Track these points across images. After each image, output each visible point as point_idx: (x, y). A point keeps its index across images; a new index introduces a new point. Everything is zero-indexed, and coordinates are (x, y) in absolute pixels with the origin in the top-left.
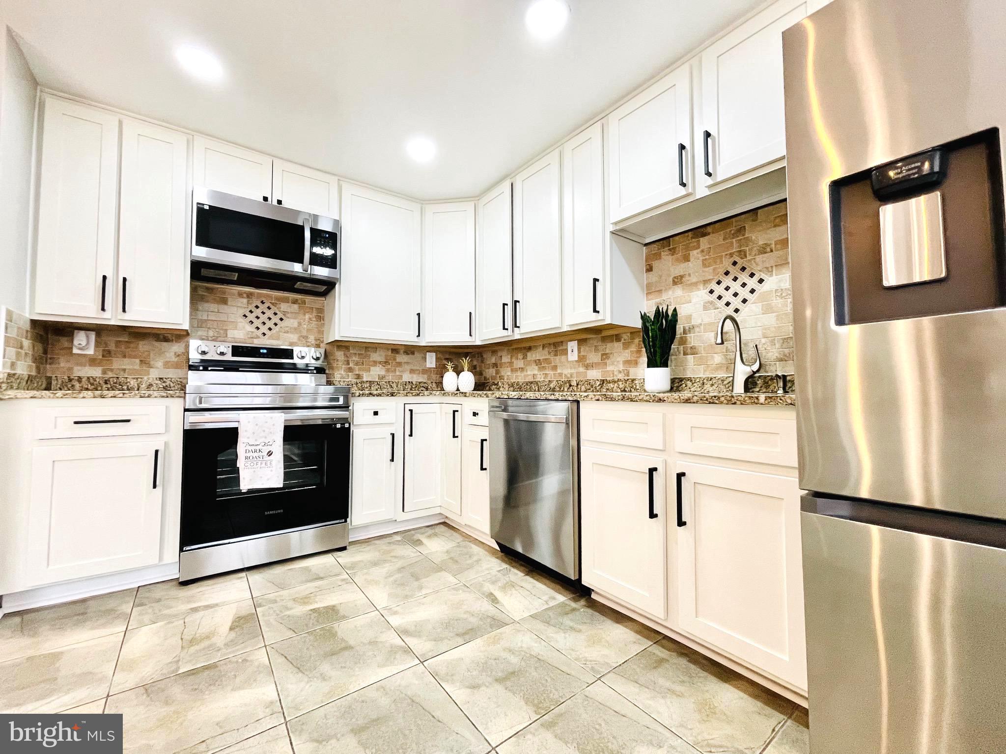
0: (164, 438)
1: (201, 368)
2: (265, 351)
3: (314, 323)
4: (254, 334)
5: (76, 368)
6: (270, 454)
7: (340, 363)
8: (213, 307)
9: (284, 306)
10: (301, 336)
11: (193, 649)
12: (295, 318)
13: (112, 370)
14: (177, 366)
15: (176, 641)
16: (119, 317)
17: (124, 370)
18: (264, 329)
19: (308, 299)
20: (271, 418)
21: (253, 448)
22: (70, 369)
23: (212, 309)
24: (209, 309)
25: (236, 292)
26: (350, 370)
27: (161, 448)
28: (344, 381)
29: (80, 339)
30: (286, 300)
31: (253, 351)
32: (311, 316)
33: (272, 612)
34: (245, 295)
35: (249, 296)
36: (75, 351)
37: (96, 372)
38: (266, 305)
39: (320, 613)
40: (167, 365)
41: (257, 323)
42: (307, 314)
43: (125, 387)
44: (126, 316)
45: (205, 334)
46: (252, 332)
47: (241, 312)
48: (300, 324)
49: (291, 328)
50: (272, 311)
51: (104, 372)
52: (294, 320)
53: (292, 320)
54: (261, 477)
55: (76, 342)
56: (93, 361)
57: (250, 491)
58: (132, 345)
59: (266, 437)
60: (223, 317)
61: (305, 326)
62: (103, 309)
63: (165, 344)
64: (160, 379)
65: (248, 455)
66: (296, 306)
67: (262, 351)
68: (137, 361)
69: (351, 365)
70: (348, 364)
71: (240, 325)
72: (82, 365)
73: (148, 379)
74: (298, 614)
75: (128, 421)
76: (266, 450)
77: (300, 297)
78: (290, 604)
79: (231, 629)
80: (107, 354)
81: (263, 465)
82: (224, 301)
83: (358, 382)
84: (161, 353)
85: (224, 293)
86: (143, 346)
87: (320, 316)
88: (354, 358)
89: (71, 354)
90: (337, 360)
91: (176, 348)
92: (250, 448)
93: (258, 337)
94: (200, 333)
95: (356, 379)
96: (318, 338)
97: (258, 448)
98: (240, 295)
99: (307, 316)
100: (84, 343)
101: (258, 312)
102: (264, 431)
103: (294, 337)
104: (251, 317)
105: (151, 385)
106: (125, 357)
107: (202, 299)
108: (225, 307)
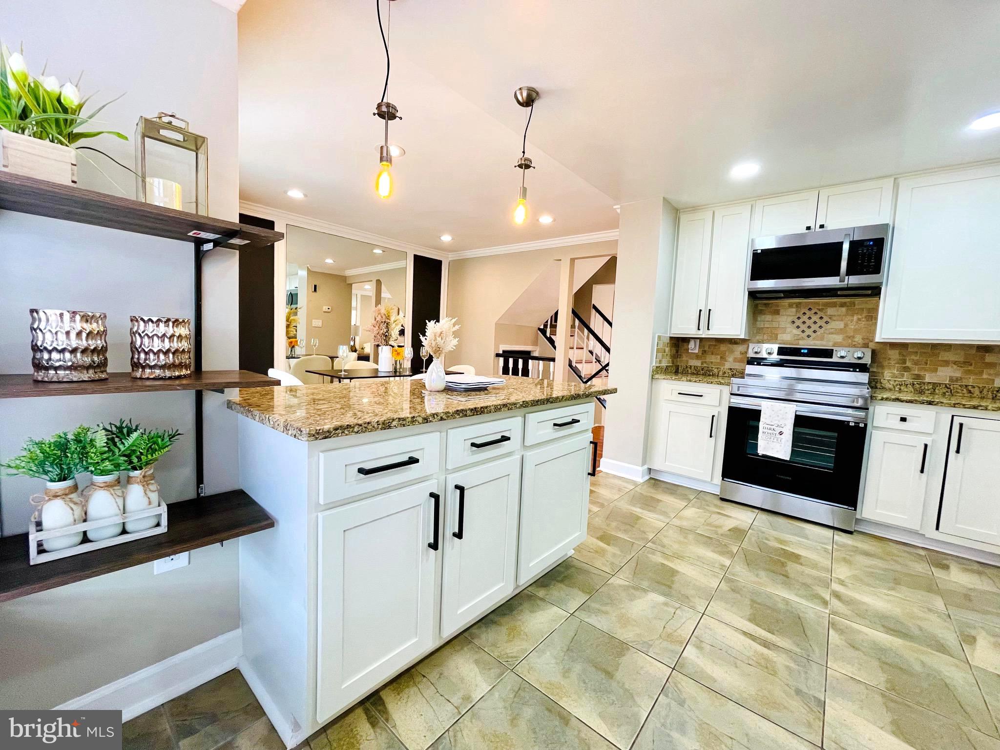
0: (719, 409)
1: (755, 363)
2: (806, 351)
3: (863, 323)
4: (800, 336)
5: (690, 361)
6: (781, 433)
7: (893, 362)
8: (768, 317)
9: (830, 311)
10: (847, 337)
11: (707, 528)
12: (842, 320)
13: (706, 362)
14: (741, 361)
15: (702, 520)
16: (707, 333)
17: (712, 362)
18: (809, 332)
19: (857, 300)
20: (785, 407)
21: (769, 427)
22: (687, 361)
23: (767, 319)
24: (766, 320)
25: (787, 304)
26: (907, 369)
27: (716, 415)
28: (895, 381)
29: (692, 345)
30: (834, 305)
31: (796, 351)
32: (860, 317)
33: (756, 535)
34: (794, 306)
35: (798, 305)
36: (690, 351)
37: (697, 363)
38: (813, 311)
39: (785, 553)
40: (735, 360)
41: (803, 327)
42: (855, 315)
43: (711, 373)
44: (710, 332)
45: (761, 338)
46: (799, 335)
47: (790, 319)
48: (846, 325)
49: (836, 329)
50: (818, 316)
51: (702, 364)
52: (841, 322)
53: (837, 323)
54: (773, 449)
55: (690, 347)
56: (697, 357)
57: (764, 456)
58: (717, 347)
59: (779, 421)
60: (775, 325)
61: (852, 327)
62: (699, 329)
63: (735, 346)
64: (731, 369)
65: (765, 430)
66: (844, 309)
67: (802, 351)
68: (719, 357)
69: (908, 364)
70: (905, 363)
71: (788, 330)
72: (692, 359)
73: (724, 369)
74: (771, 545)
75: (701, 396)
76: (778, 430)
77: (849, 300)
78: (771, 538)
79: (730, 530)
80: (704, 352)
81: (775, 440)
82: (777, 312)
83: (915, 383)
84: (732, 352)
85: (778, 306)
86: (723, 347)
87: (872, 316)
88: (913, 357)
89: (688, 352)
90: (890, 359)
91: (740, 348)
92: (767, 426)
93: (803, 339)
94: (758, 338)
95: (914, 379)
96: (866, 337)
97: (772, 427)
98: (791, 306)
99: (855, 318)
100: (693, 347)
101: (805, 318)
102: (778, 416)
103: (839, 338)
104: (798, 323)
105: (725, 373)
106: (712, 354)
107: (761, 312)
108: (777, 316)
